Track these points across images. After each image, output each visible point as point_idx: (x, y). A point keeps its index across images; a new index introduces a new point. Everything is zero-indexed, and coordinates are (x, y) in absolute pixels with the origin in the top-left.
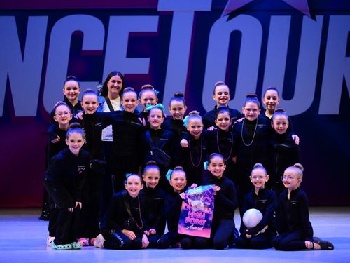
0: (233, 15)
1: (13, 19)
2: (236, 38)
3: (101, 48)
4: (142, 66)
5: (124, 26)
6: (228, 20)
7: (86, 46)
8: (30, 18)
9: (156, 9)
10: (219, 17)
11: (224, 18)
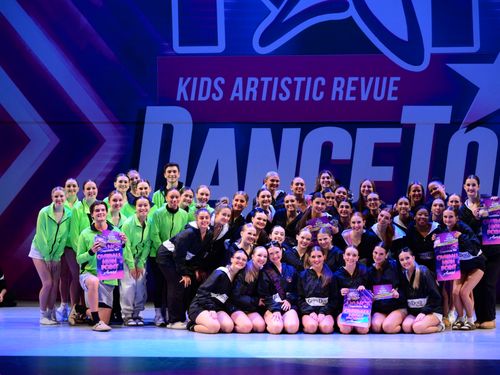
0: (470, 127)
1: (269, 130)
2: (473, 149)
3: (349, 158)
4: (386, 173)
5: (369, 137)
6: (466, 131)
7: (335, 156)
8: (284, 130)
9: (399, 122)
10: (457, 129)
11: (462, 130)
